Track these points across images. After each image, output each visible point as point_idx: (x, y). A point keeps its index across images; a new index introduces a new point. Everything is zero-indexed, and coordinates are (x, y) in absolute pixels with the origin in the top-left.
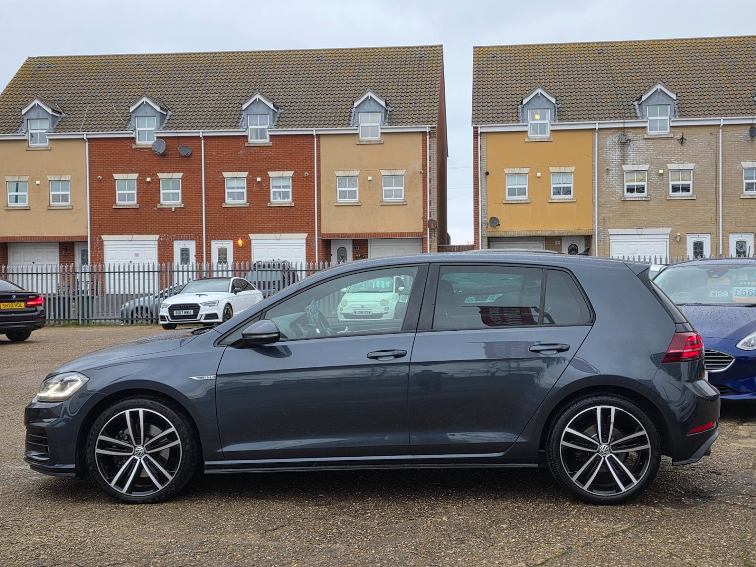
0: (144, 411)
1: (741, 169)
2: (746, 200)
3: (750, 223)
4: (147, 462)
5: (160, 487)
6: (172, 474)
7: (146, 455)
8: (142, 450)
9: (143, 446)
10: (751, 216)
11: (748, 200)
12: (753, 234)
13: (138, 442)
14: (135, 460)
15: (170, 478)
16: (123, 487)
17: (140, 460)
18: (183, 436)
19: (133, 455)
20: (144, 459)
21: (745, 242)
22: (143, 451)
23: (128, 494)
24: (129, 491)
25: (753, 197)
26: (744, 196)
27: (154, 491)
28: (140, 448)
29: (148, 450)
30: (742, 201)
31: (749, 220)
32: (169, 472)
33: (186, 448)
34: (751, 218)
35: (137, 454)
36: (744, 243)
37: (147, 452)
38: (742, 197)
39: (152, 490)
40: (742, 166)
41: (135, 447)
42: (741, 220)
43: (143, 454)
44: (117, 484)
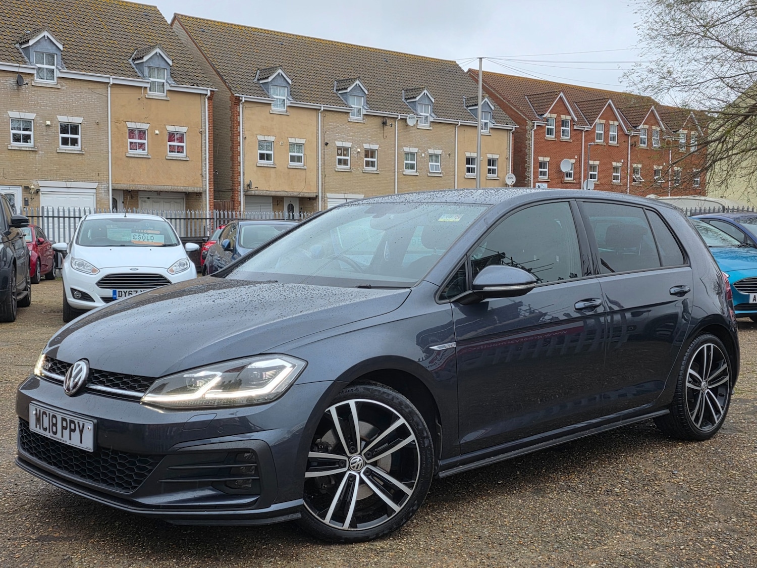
0: (356, 403)
1: (8, 118)
2: (13, 152)
3: (18, 175)
4: (370, 477)
5: (397, 508)
6: (410, 486)
7: (367, 466)
8: (360, 460)
9: (360, 454)
10: (19, 169)
11: (15, 152)
12: (21, 188)
13: (353, 449)
14: (352, 477)
15: (409, 492)
16: (342, 521)
17: (361, 475)
18: (417, 429)
19: (349, 470)
20: (364, 473)
21: (14, 195)
22: (362, 461)
23: (353, 529)
24: (353, 525)
25: (21, 149)
26: (11, 147)
27: (389, 517)
28: (357, 459)
29: (368, 459)
30: (10, 152)
31: (17, 173)
32: (406, 484)
33: (424, 443)
34: (20, 170)
35: (354, 467)
36: (12, 196)
37: (368, 462)
38: (10, 148)
39: (386, 515)
40: (8, 115)
41: (349, 458)
42: (9, 172)
43: (362, 467)
44: (335, 517)
